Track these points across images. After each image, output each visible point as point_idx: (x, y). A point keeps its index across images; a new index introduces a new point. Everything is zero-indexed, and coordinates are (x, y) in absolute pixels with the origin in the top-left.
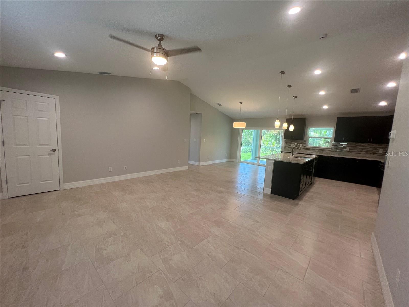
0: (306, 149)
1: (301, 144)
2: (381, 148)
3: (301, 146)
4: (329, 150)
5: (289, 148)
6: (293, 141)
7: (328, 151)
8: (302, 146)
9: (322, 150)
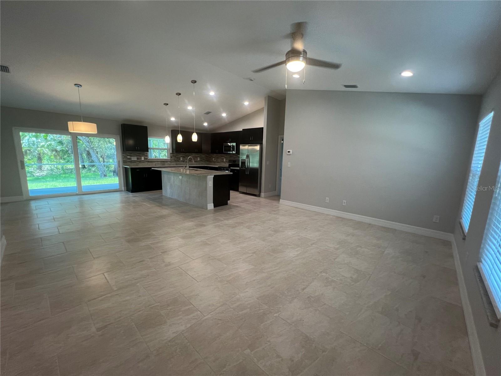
0: (148, 162)
1: (143, 156)
2: (198, 157)
3: (143, 159)
4: (169, 161)
5: (129, 162)
6: (132, 153)
7: (168, 163)
8: (145, 158)
9: (164, 162)
